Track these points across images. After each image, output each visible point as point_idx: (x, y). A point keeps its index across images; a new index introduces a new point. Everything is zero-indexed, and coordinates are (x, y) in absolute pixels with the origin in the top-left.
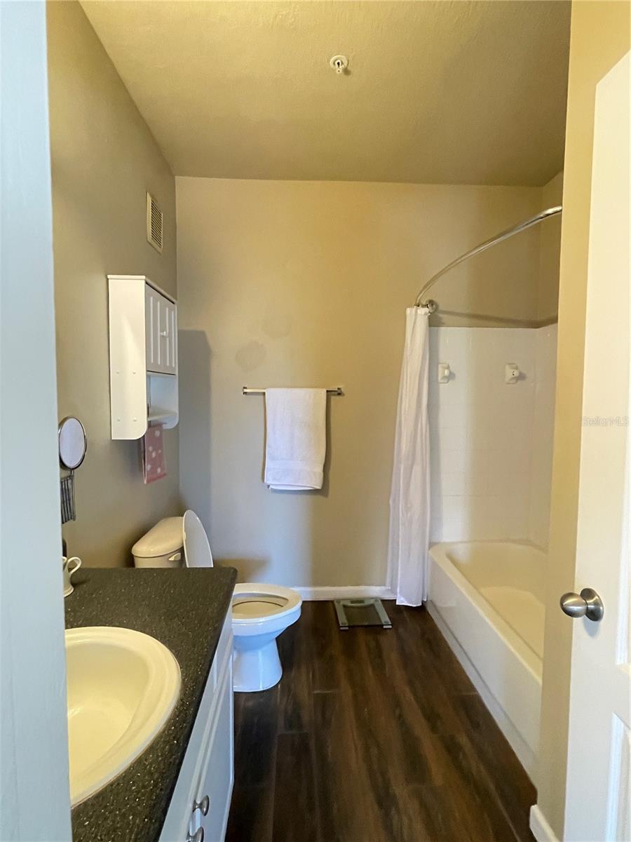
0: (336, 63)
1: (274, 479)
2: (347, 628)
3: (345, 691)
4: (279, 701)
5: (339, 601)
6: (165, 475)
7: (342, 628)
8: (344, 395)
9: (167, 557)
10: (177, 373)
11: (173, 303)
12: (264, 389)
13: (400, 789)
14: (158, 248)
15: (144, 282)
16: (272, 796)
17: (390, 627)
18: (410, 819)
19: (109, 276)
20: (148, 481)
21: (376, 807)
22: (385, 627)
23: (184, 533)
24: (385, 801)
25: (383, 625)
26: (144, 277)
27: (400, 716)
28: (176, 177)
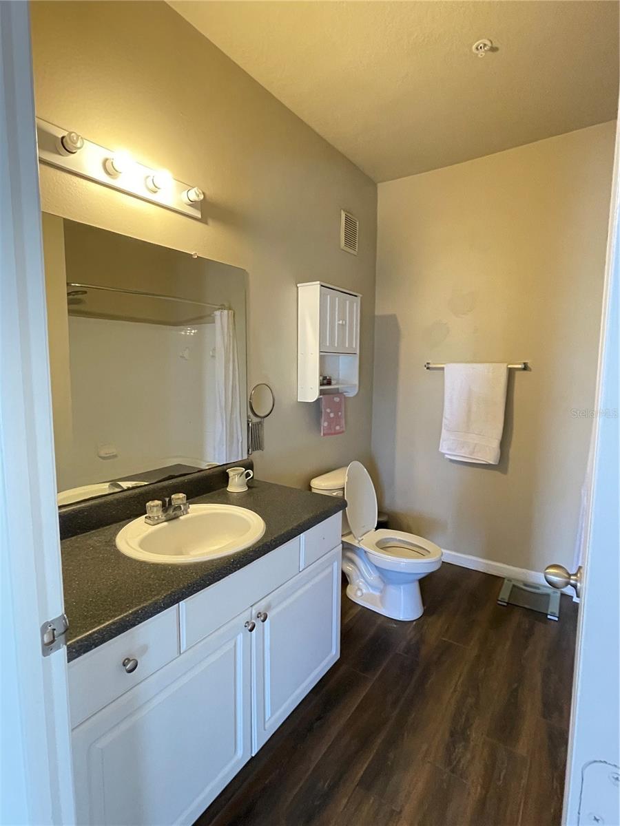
0: (479, 47)
1: (449, 449)
2: (505, 604)
3: (472, 650)
4: (409, 632)
5: (510, 580)
6: (343, 432)
7: (499, 602)
8: (530, 370)
9: (331, 491)
10: (358, 352)
11: (356, 296)
12: (444, 364)
13: (477, 735)
14: (353, 252)
15: (319, 286)
16: (370, 685)
17: (557, 619)
18: (473, 758)
19: (298, 285)
20: (324, 435)
21: (447, 735)
22: (549, 617)
23: (347, 477)
24: (458, 735)
25: (547, 615)
26: (318, 282)
27: (516, 690)
28: (379, 185)
